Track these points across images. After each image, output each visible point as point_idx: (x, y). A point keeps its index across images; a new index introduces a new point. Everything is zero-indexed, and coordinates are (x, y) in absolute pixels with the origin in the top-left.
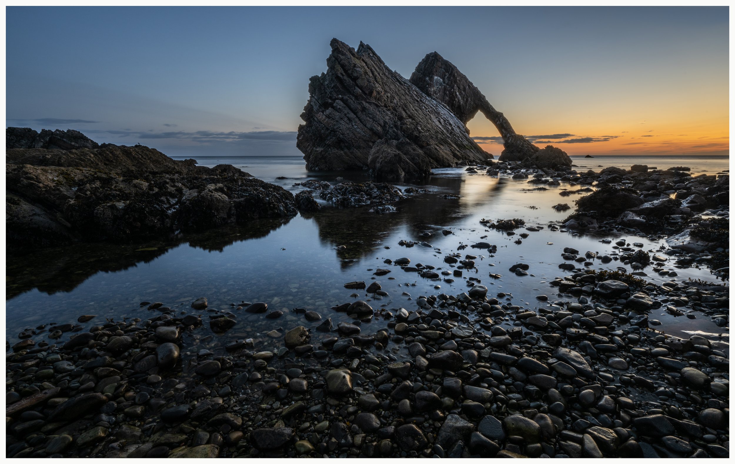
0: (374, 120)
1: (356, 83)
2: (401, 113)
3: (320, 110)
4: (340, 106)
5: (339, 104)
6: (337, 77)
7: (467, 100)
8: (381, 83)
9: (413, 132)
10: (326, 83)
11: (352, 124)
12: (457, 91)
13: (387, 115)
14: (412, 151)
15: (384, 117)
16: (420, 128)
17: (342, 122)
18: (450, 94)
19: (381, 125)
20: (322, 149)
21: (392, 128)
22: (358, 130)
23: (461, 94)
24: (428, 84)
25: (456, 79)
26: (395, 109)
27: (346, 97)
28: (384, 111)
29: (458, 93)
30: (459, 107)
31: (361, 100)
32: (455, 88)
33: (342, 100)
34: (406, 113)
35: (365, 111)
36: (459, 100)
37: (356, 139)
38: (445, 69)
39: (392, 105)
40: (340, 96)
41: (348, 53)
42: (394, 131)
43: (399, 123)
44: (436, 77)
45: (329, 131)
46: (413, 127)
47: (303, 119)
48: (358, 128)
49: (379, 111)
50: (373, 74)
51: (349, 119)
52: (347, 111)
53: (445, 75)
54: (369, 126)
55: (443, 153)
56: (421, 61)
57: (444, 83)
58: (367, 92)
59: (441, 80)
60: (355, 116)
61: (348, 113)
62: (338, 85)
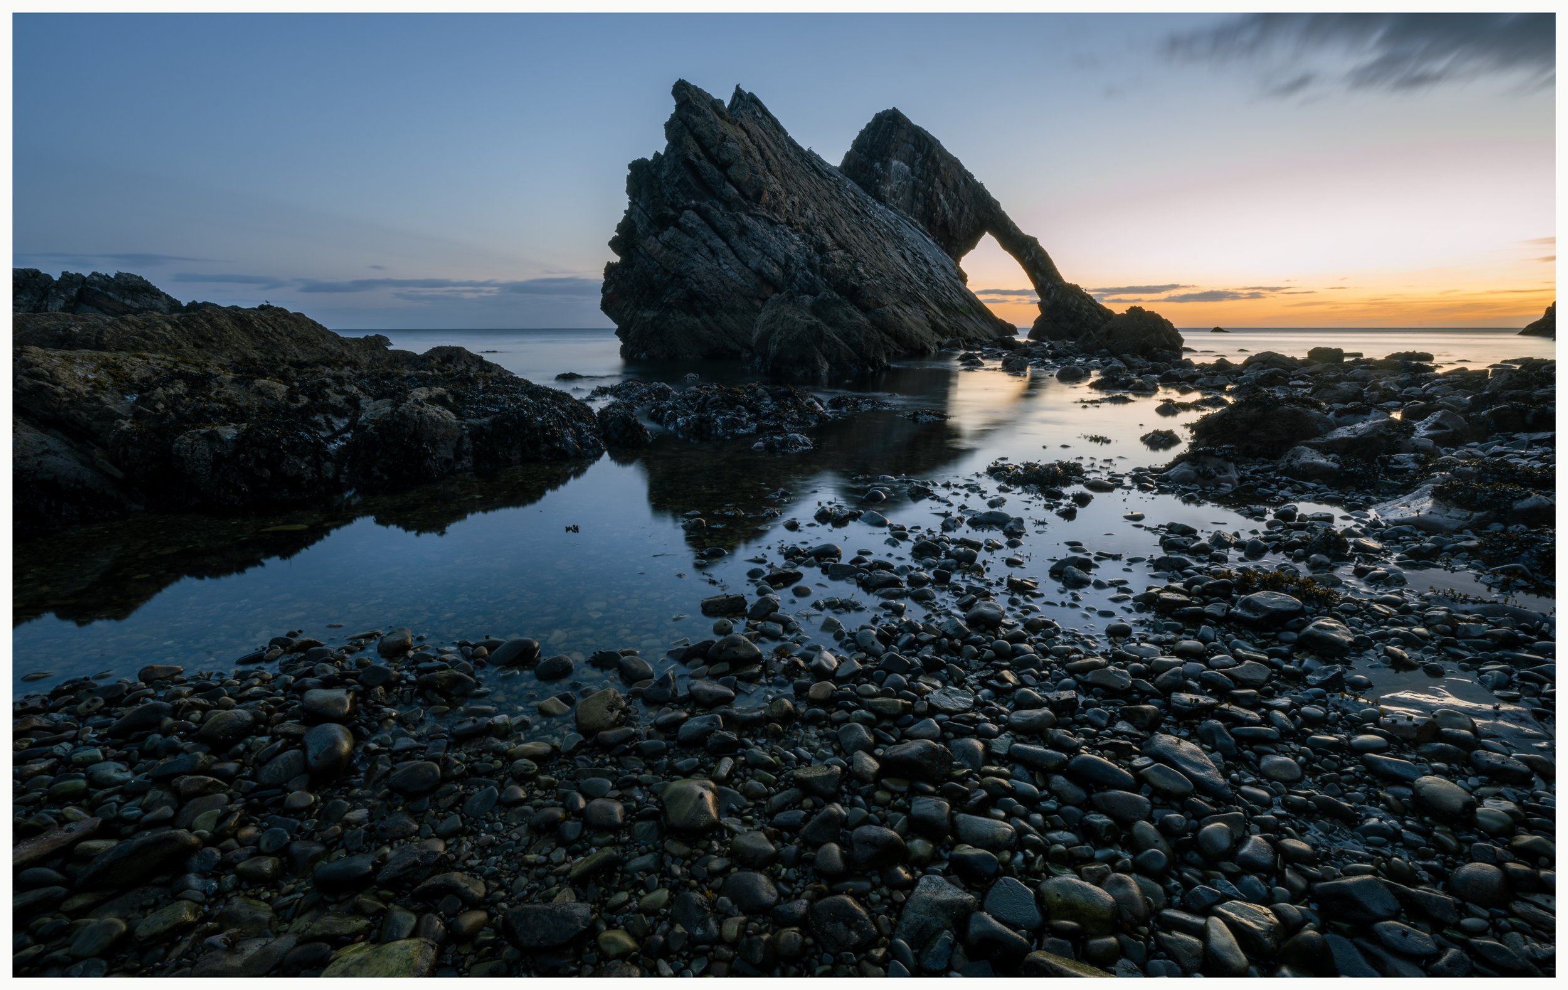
0: (765, 253)
1: (726, 174)
2: (822, 238)
3: (651, 230)
4: (693, 222)
5: (691, 218)
6: (688, 163)
7: (962, 210)
8: (779, 174)
9: (847, 277)
10: (664, 174)
11: (718, 260)
12: (940, 191)
13: (792, 241)
14: (845, 318)
15: (785, 247)
16: (861, 270)
17: (697, 257)
18: (925, 198)
19: (779, 264)
20: (656, 314)
21: (803, 269)
22: (731, 274)
23: (948, 197)
24: (879, 177)
25: (938, 167)
26: (808, 230)
27: (705, 204)
28: (785, 234)
29: (942, 196)
30: (945, 225)
31: (739, 211)
32: (936, 184)
33: (697, 210)
34: (832, 237)
35: (746, 235)
36: (944, 211)
37: (726, 292)
38: (914, 145)
39: (803, 220)
40: (693, 202)
41: (709, 111)
42: (807, 277)
43: (818, 258)
44: (895, 163)
45: (670, 276)
46: (847, 267)
47: (614, 250)
48: (731, 269)
49: (776, 235)
50: (762, 155)
51: (713, 251)
52: (706, 233)
53: (915, 158)
54: (753, 264)
55: (910, 323)
56: (863, 127)
57: (913, 174)
58: (750, 194)
59: (907, 168)
60: (725, 244)
61: (710, 238)
62: (689, 178)
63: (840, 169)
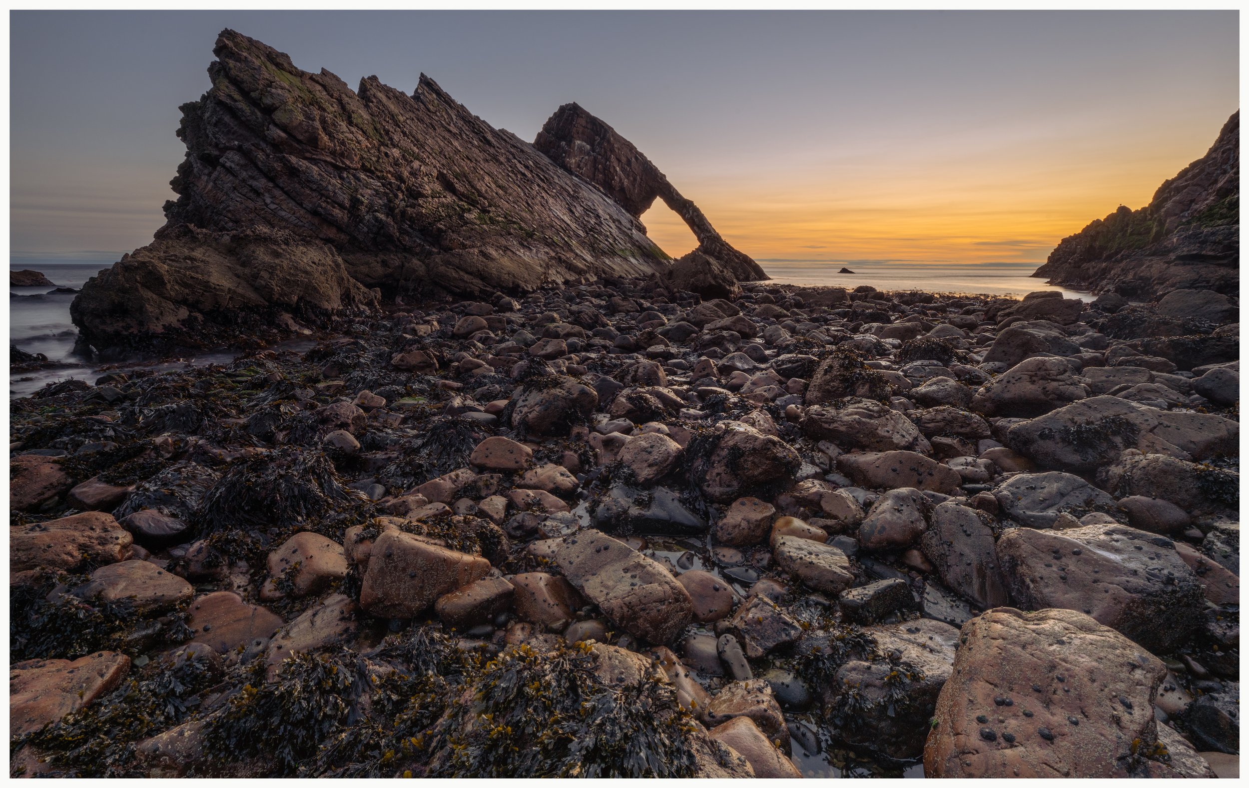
0: (322, 195)
1: (271, 118)
3: (206, 171)
4: (233, 162)
5: (232, 159)
6: (220, 103)
9: (440, 220)
10: (207, 115)
11: (264, 200)
12: (615, 164)
13: (367, 186)
15: (357, 190)
16: (473, 216)
18: (604, 169)
19: (342, 206)
22: (283, 213)
23: (623, 169)
24: (565, 152)
25: (613, 146)
27: (246, 145)
28: (358, 179)
29: (618, 169)
31: (290, 153)
32: (612, 160)
33: (239, 149)
35: (298, 176)
36: (621, 180)
38: (592, 130)
40: (236, 143)
44: (578, 142)
47: (174, 189)
48: (282, 209)
49: (341, 178)
51: (256, 191)
52: (249, 173)
53: (594, 140)
54: (307, 204)
56: (551, 115)
57: (593, 151)
58: (301, 137)
59: (588, 147)
60: (271, 185)
61: (252, 178)
62: (227, 119)
63: (533, 145)
